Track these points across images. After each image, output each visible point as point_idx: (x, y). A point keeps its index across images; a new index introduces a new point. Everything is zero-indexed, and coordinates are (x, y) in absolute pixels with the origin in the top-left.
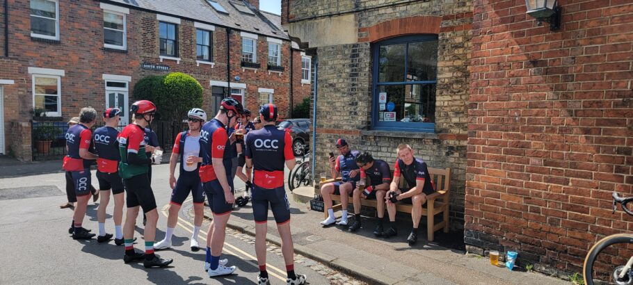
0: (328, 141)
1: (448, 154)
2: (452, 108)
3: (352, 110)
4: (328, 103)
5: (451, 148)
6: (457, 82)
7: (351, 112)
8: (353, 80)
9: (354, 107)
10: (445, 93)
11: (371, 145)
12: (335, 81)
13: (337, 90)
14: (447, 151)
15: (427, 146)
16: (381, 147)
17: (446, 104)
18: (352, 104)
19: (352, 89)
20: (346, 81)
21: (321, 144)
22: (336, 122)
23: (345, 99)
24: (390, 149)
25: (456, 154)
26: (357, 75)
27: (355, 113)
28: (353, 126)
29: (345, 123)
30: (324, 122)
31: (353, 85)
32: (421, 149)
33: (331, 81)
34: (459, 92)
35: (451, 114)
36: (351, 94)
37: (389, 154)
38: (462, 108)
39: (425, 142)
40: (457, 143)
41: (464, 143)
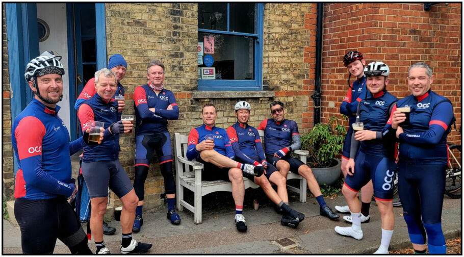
2: (282, 65)
3: (176, 64)
4: (135, 51)
6: (285, 38)
7: (174, 67)
8: (175, 20)
9: (178, 59)
10: (276, 48)
12: (145, 17)
13: (151, 33)
15: (263, 105)
17: (277, 60)
18: (175, 55)
19: (175, 34)
20: (163, 19)
23: (163, 46)
24: (226, 113)
26: (181, 13)
27: (181, 69)
31: (176, 27)
32: (257, 109)
33: (138, 16)
34: (287, 48)
35: (280, 70)
36: (172, 41)
37: (225, 120)
38: (289, 65)
39: (261, 101)
40: (286, 99)
41: (291, 99)
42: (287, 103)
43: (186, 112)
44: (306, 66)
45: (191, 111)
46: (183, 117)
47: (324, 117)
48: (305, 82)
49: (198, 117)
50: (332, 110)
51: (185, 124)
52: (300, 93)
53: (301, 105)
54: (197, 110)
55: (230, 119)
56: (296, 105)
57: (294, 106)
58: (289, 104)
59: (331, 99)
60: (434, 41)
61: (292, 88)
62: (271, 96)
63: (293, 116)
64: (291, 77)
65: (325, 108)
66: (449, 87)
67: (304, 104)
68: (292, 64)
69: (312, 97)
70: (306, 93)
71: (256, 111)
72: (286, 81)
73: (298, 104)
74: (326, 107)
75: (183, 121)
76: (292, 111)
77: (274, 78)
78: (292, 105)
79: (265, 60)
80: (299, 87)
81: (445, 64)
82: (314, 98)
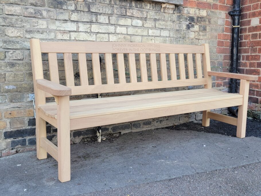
1: (188, 27)
5: (192, 19)
11: (76, 10)
14: (188, 23)
15: (166, 15)
16: (96, 14)
24: (113, 19)
25: (196, 28)
32: (159, 20)
39: (165, 8)
40: (197, 11)
41: (204, 13)
42: (198, 17)
43: (46, 8)
45: (55, 8)
46: (41, 14)
47: (244, 41)
49: (67, 19)
50: (256, 28)
51: (45, 26)
52: (215, 7)
53: (216, 23)
54: (65, 7)
55: (118, 28)
56: (209, 22)
57: (207, 23)
58: (201, 19)
59: (254, 15)
62: (178, 3)
63: (206, 35)
65: (246, 29)
67: (220, 22)
69: (229, 13)
70: (222, 8)
71: (157, 23)
73: (212, 21)
74: (247, 27)
75: (40, 21)
76: (205, 29)
78: (204, 21)
82: (232, 15)
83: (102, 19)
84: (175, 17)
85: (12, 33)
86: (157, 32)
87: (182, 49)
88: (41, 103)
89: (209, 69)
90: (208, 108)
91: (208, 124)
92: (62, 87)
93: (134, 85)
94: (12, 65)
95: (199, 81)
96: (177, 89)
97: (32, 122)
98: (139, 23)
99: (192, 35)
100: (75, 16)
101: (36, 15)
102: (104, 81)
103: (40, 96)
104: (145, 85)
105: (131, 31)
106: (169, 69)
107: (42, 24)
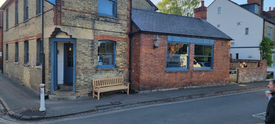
0: (82, 73)
1: (119, 73)
4: (82, 59)
5: (120, 71)
6: (121, 54)
7: (92, 63)
8: (92, 52)
9: (93, 61)
10: (118, 57)
11: (99, 73)
12: (85, 52)
13: (86, 55)
17: (119, 60)
18: (92, 60)
19: (92, 55)
20: (89, 52)
21: (79, 75)
22: (86, 66)
23: (89, 58)
24: (105, 74)
26: (94, 50)
27: (93, 63)
28: (92, 67)
29: (89, 66)
30: (81, 67)
31: (92, 53)
33: (83, 52)
34: (121, 57)
35: (120, 62)
36: (91, 57)
39: (114, 70)
40: (121, 69)
41: (123, 70)
44: (127, 61)
47: (131, 74)
48: (127, 65)
50: (133, 72)
52: (125, 68)
58: (122, 71)
59: (133, 70)
60: (157, 56)
61: (123, 67)
62: (117, 69)
63: (123, 74)
64: (123, 64)
66: (161, 67)
67: (126, 71)
68: (123, 61)
70: (126, 68)
71: (113, 73)
72: (121, 65)
77: (118, 64)
79: (116, 60)
80: (125, 66)
81: (160, 61)
82: (129, 69)
83: (103, 74)
84: (116, 71)
85: (89, 78)
86: (113, 75)
87: (117, 78)
88: (94, 89)
89: (123, 81)
90: (123, 89)
91: (123, 92)
92: (97, 86)
93: (108, 85)
94: (89, 83)
95: (121, 83)
96: (117, 85)
97: (92, 92)
98: (110, 73)
99: (120, 74)
100: (99, 74)
101: (93, 75)
102: (103, 85)
103: (94, 87)
104: (110, 85)
105: (108, 75)
106: (115, 81)
107: (94, 76)
